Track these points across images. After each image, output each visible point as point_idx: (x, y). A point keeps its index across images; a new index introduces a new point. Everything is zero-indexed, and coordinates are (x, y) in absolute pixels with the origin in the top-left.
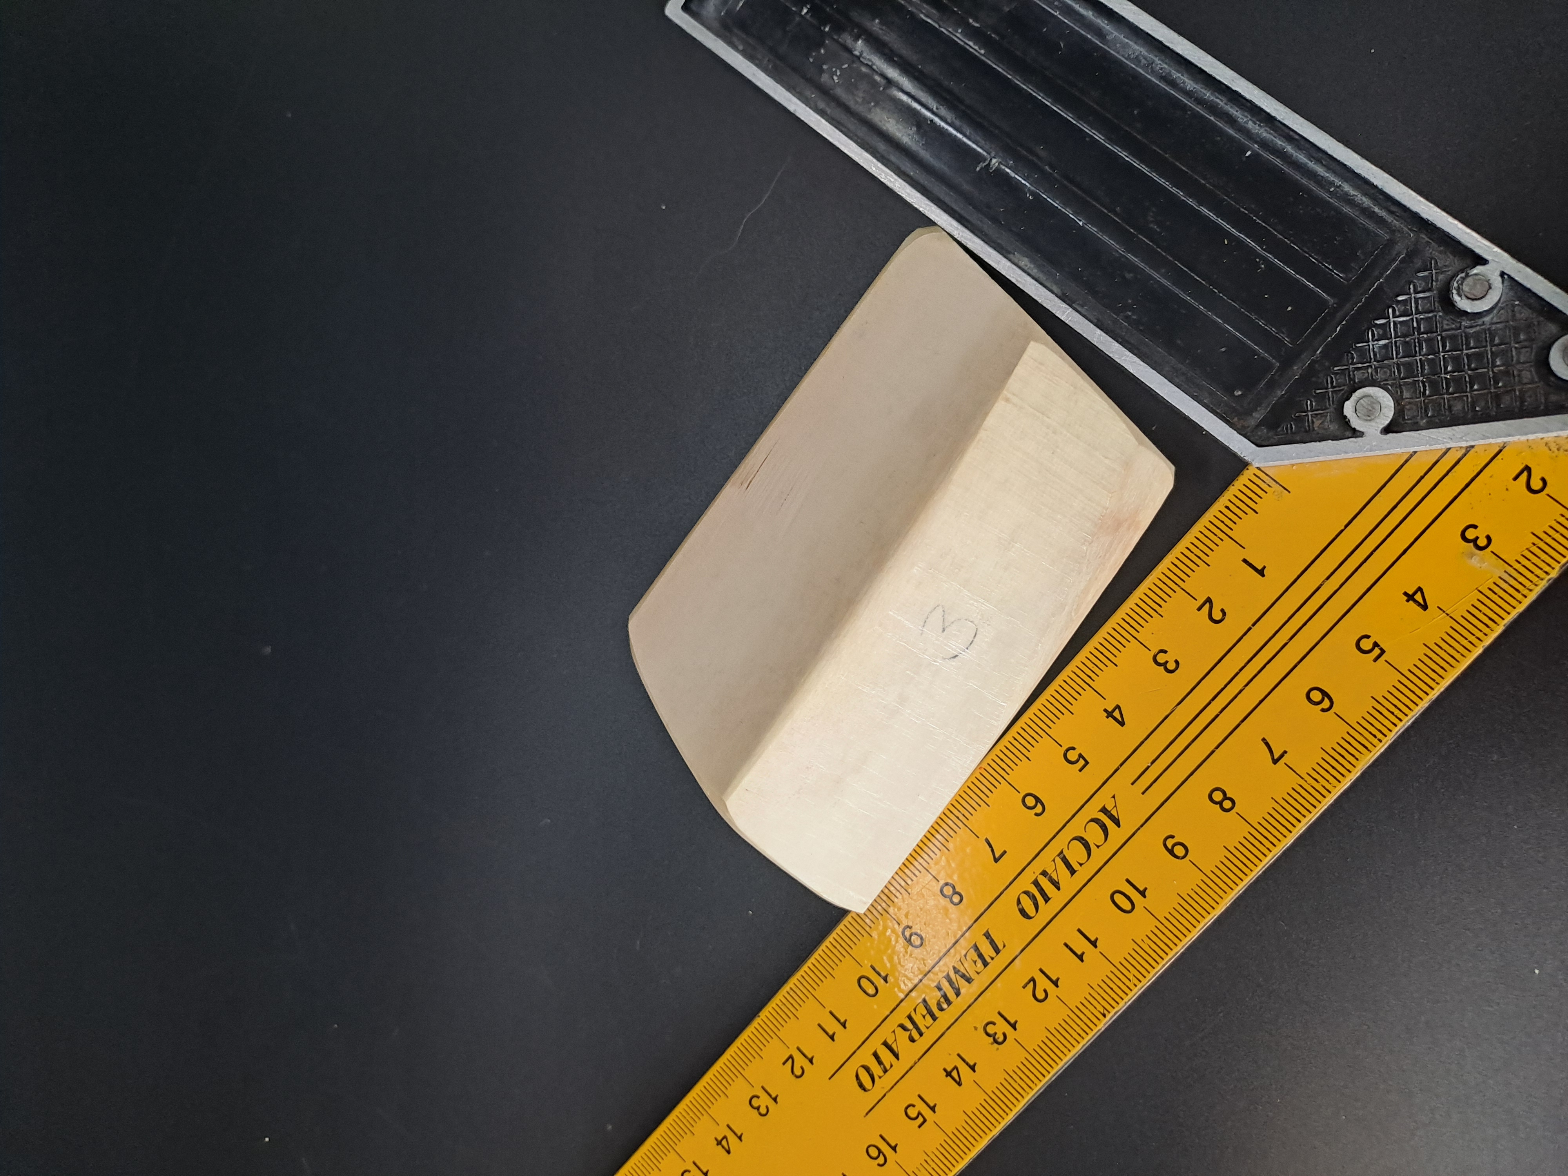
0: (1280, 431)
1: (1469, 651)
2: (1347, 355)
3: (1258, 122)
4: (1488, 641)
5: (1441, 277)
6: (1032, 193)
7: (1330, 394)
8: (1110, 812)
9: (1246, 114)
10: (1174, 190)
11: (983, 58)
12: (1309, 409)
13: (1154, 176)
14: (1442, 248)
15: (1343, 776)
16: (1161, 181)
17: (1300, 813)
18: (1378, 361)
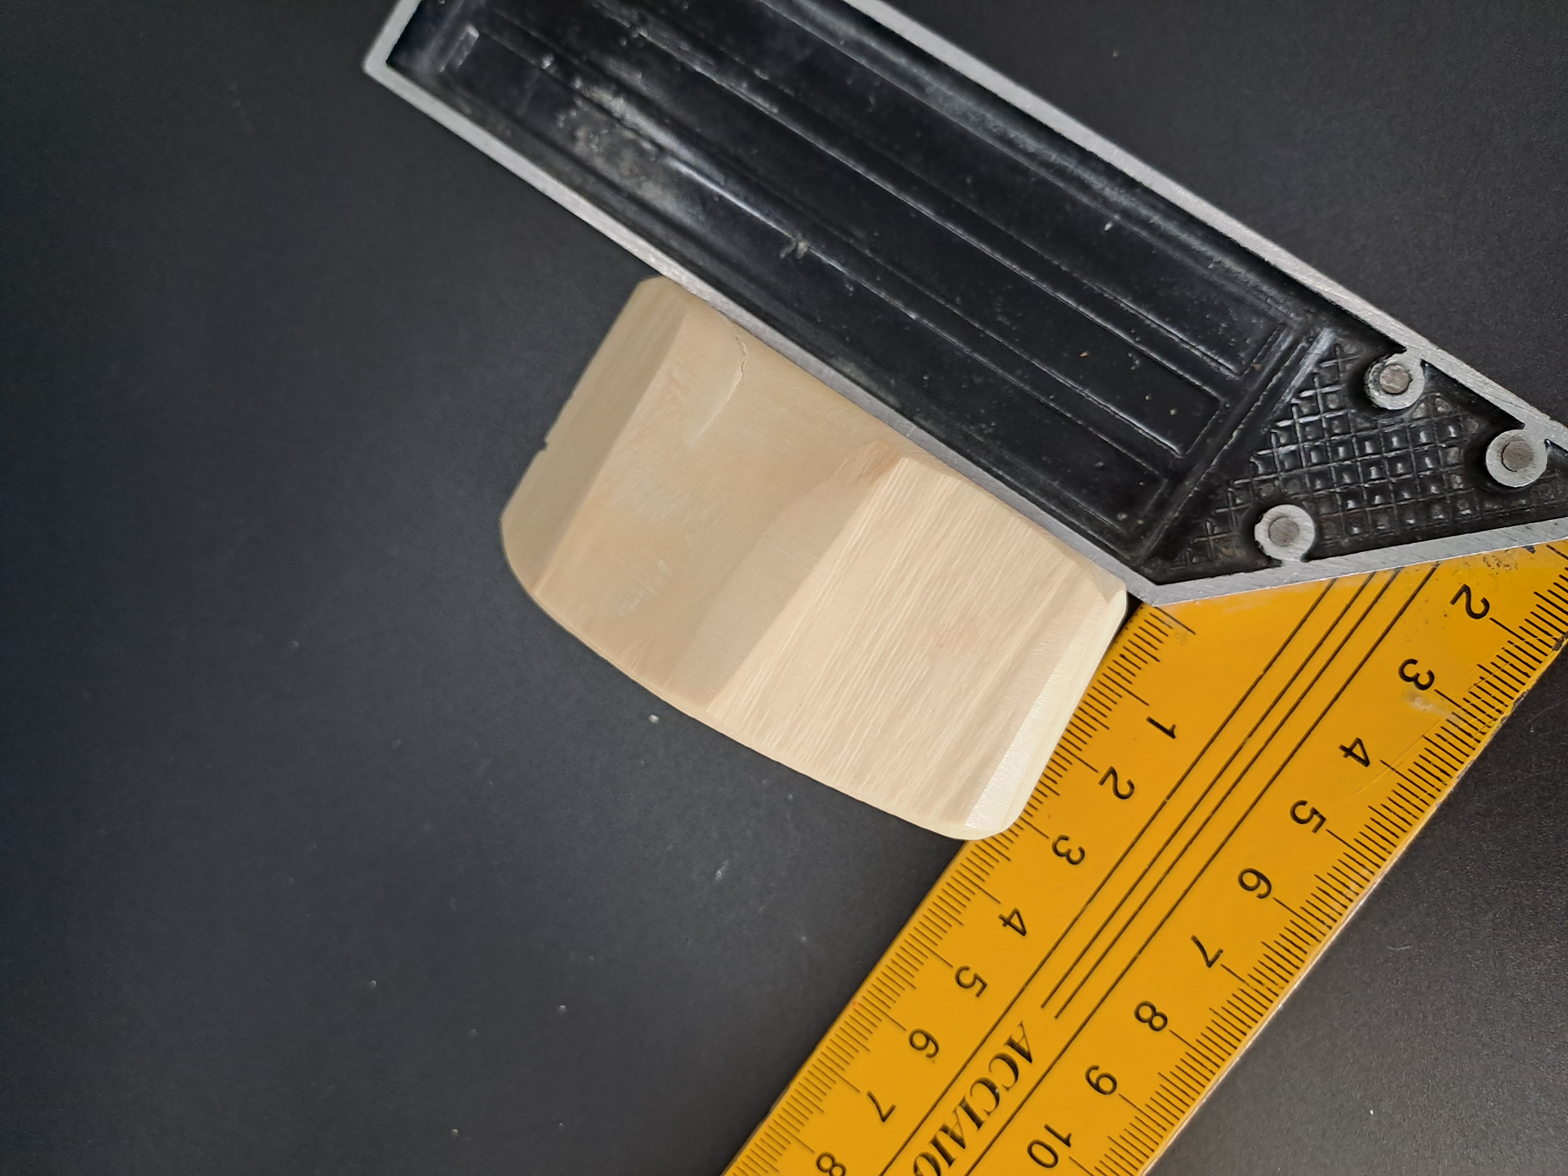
0: (1177, 561)
1: (1422, 811)
2: (1249, 466)
3: (1116, 189)
4: (1442, 797)
5: (1349, 366)
6: (852, 283)
7: (1232, 513)
8: (1018, 1044)
9: (1102, 179)
10: (1024, 273)
11: (776, 118)
12: (1210, 532)
13: (998, 257)
14: (1346, 333)
15: (1291, 974)
16: (1007, 263)
17: (1245, 1024)
18: (1287, 471)
